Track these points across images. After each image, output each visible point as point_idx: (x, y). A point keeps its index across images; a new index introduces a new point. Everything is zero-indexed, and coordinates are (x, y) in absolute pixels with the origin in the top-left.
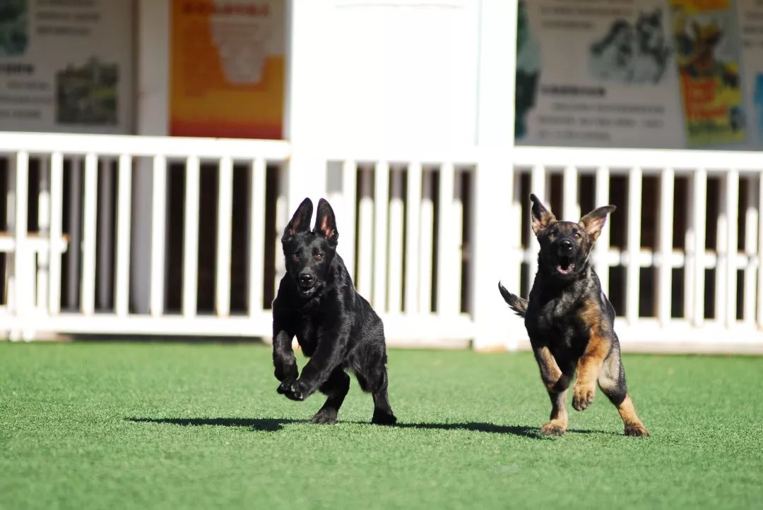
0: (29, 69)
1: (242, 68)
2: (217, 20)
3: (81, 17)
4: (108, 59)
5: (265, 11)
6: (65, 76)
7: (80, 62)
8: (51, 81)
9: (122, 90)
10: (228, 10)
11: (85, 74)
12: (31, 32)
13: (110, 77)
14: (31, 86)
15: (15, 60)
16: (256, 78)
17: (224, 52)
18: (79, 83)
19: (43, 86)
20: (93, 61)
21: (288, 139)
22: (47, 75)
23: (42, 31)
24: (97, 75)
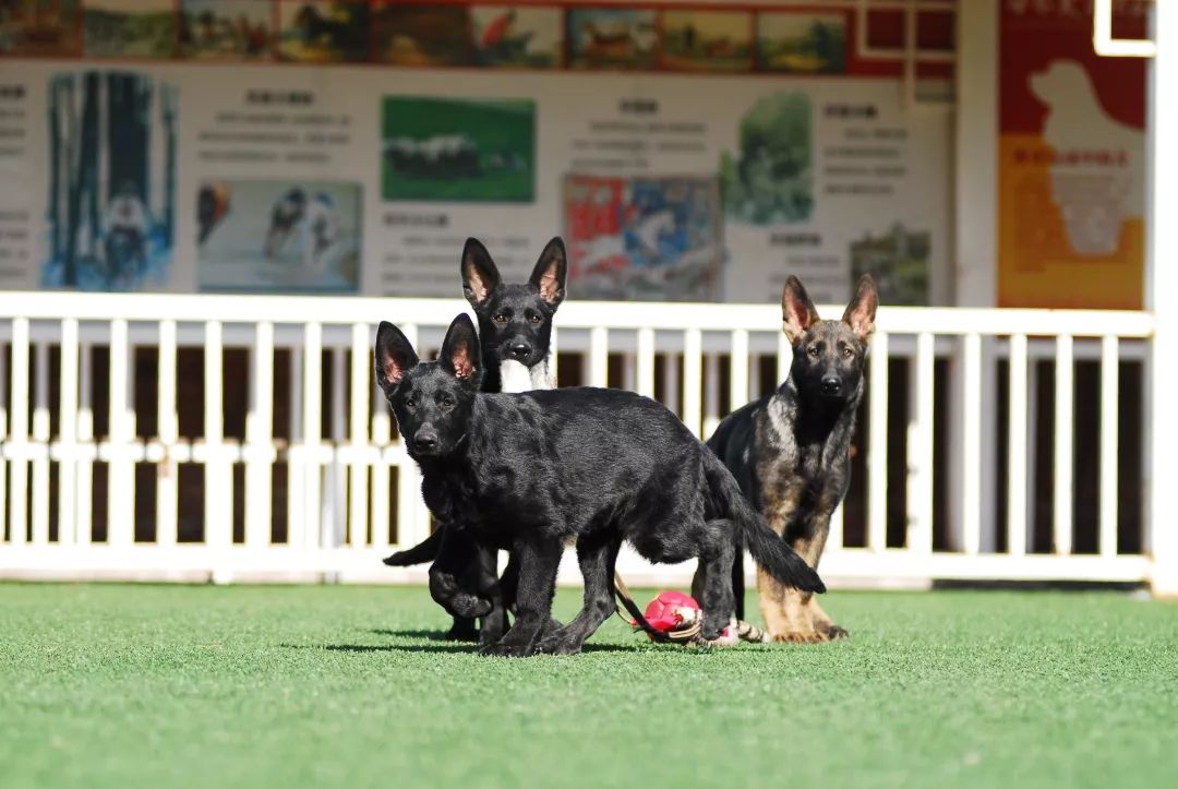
0: (815, 240)
1: (1091, 231)
2: (1057, 171)
3: (882, 172)
4: (915, 225)
5: (1122, 159)
6: (861, 248)
7: (879, 231)
8: (844, 256)
9: (935, 266)
10: (1073, 158)
11: (886, 245)
12: (817, 192)
13: (919, 248)
14: (818, 261)
15: (798, 228)
16: (1112, 246)
17: (1068, 214)
18: (878, 257)
19: (833, 261)
20: (897, 229)
21: (1152, 310)
22: (836, 247)
23: (832, 190)
24: (902, 245)
